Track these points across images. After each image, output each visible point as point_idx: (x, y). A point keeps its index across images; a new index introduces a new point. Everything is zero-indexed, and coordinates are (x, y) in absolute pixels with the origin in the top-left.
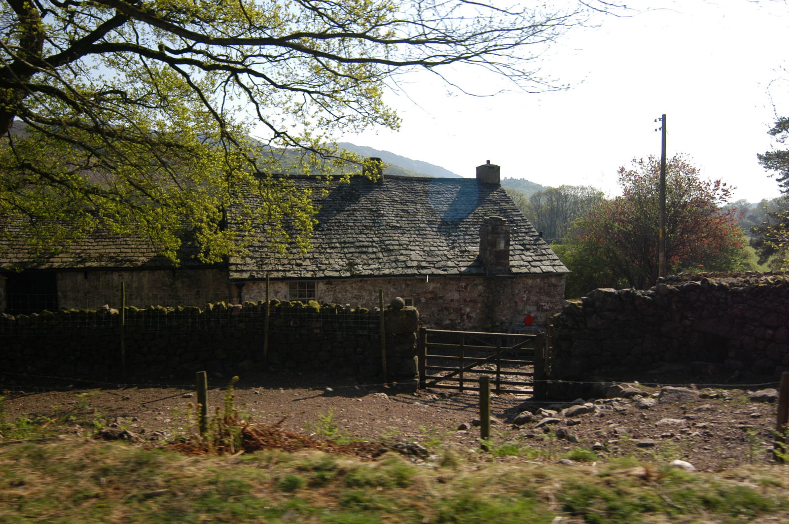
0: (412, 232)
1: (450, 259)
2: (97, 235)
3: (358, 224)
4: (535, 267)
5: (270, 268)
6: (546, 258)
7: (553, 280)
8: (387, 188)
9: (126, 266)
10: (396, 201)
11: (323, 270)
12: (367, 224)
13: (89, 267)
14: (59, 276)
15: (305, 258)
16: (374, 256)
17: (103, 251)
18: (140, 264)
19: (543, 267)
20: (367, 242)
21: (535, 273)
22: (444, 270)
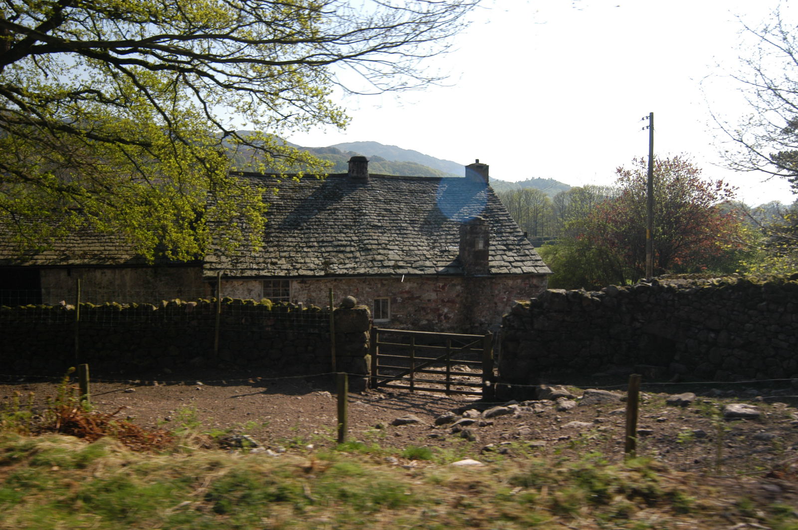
0: (393, 232)
1: (428, 259)
2: (83, 233)
3: (338, 224)
4: (515, 267)
5: (244, 266)
6: (528, 258)
7: (535, 281)
8: (372, 187)
9: (108, 263)
10: (380, 200)
11: (298, 269)
12: (348, 223)
13: (72, 264)
14: (43, 273)
15: (281, 257)
16: (351, 255)
17: (87, 248)
18: (122, 261)
19: (524, 268)
20: (346, 241)
21: (515, 274)
22: (421, 270)
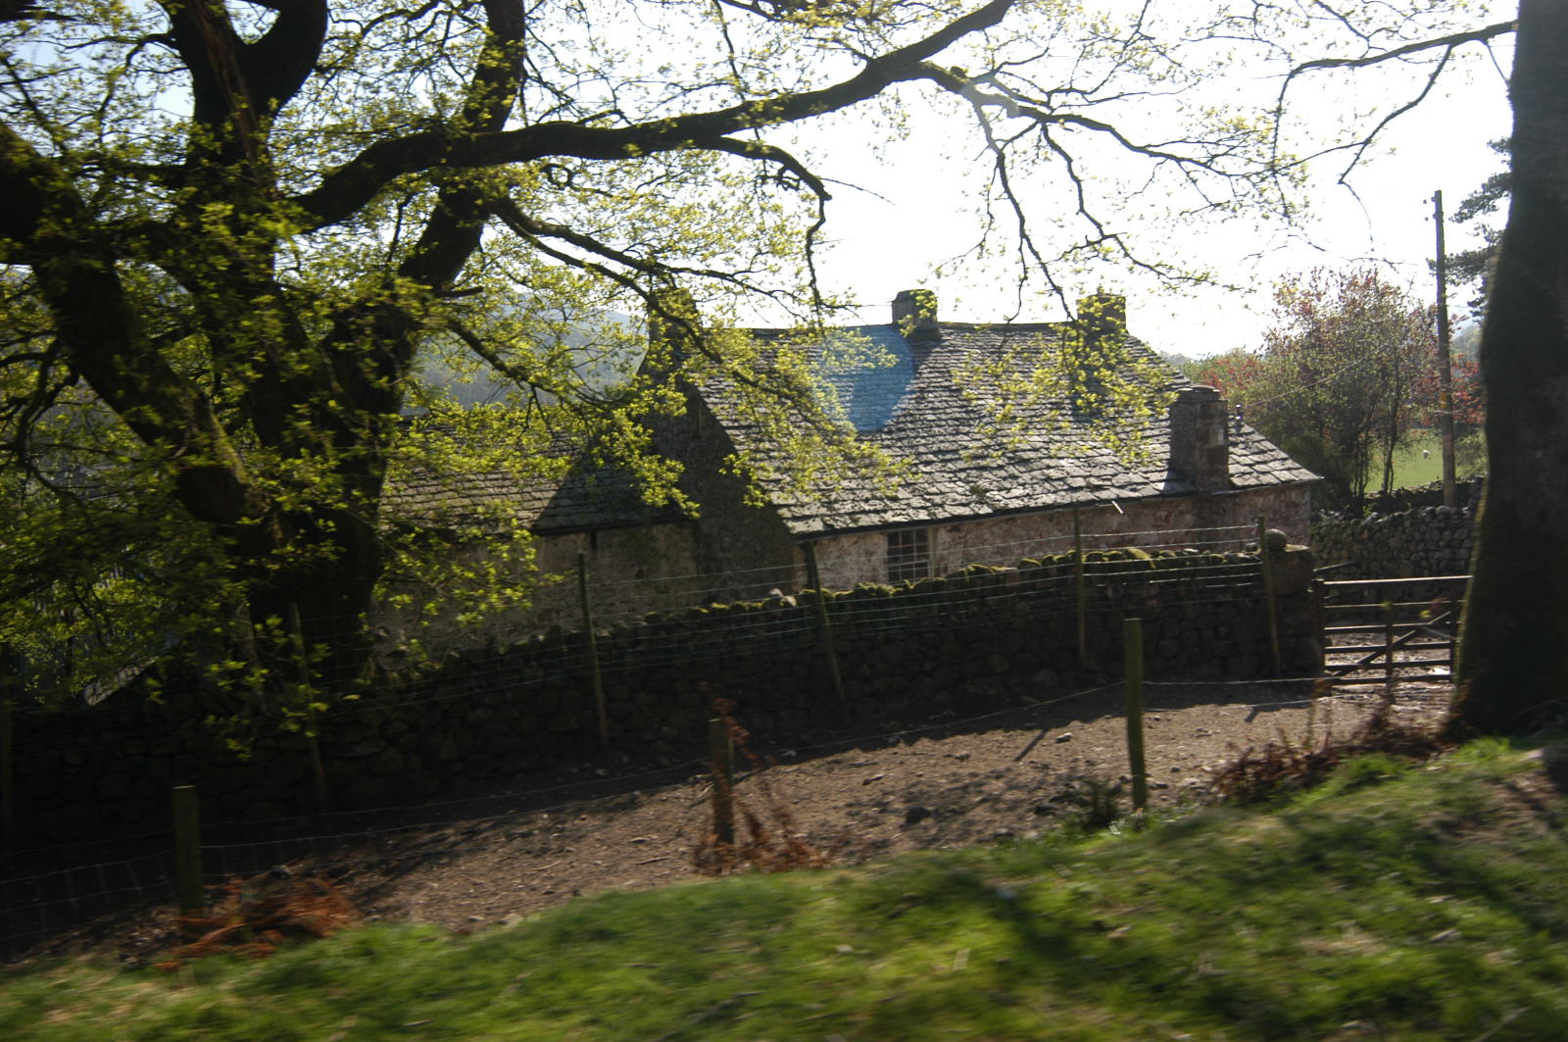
0: (1038, 426)
1: (1128, 469)
3: (943, 417)
4: (1264, 473)
5: (848, 507)
6: (1269, 456)
7: (1294, 496)
8: (953, 345)
11: (942, 506)
12: (958, 415)
15: (895, 486)
16: (1002, 473)
19: (1276, 474)
20: (978, 447)
21: (1271, 485)
22: (1134, 490)
